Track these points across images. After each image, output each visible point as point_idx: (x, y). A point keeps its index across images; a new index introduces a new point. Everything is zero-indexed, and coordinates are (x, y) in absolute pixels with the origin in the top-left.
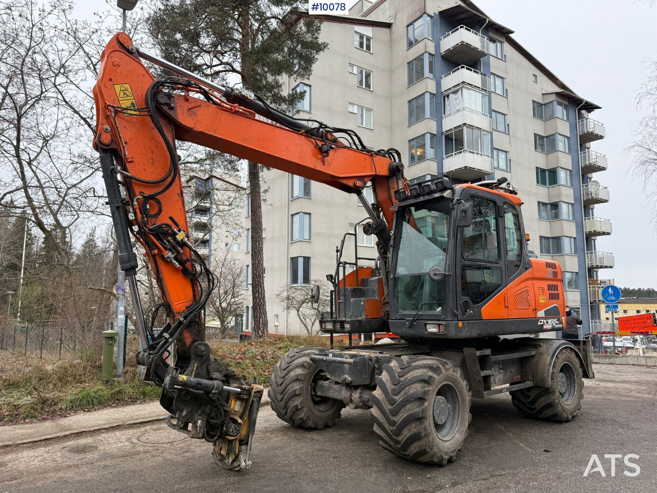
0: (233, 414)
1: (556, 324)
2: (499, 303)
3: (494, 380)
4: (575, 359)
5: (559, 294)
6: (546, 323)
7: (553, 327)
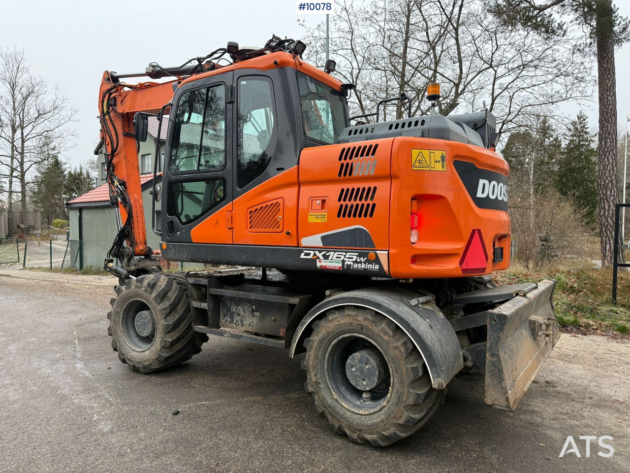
1: (356, 262)
2: (217, 223)
3: (242, 321)
4: (386, 338)
5: (374, 205)
6: (321, 257)
7: (345, 267)
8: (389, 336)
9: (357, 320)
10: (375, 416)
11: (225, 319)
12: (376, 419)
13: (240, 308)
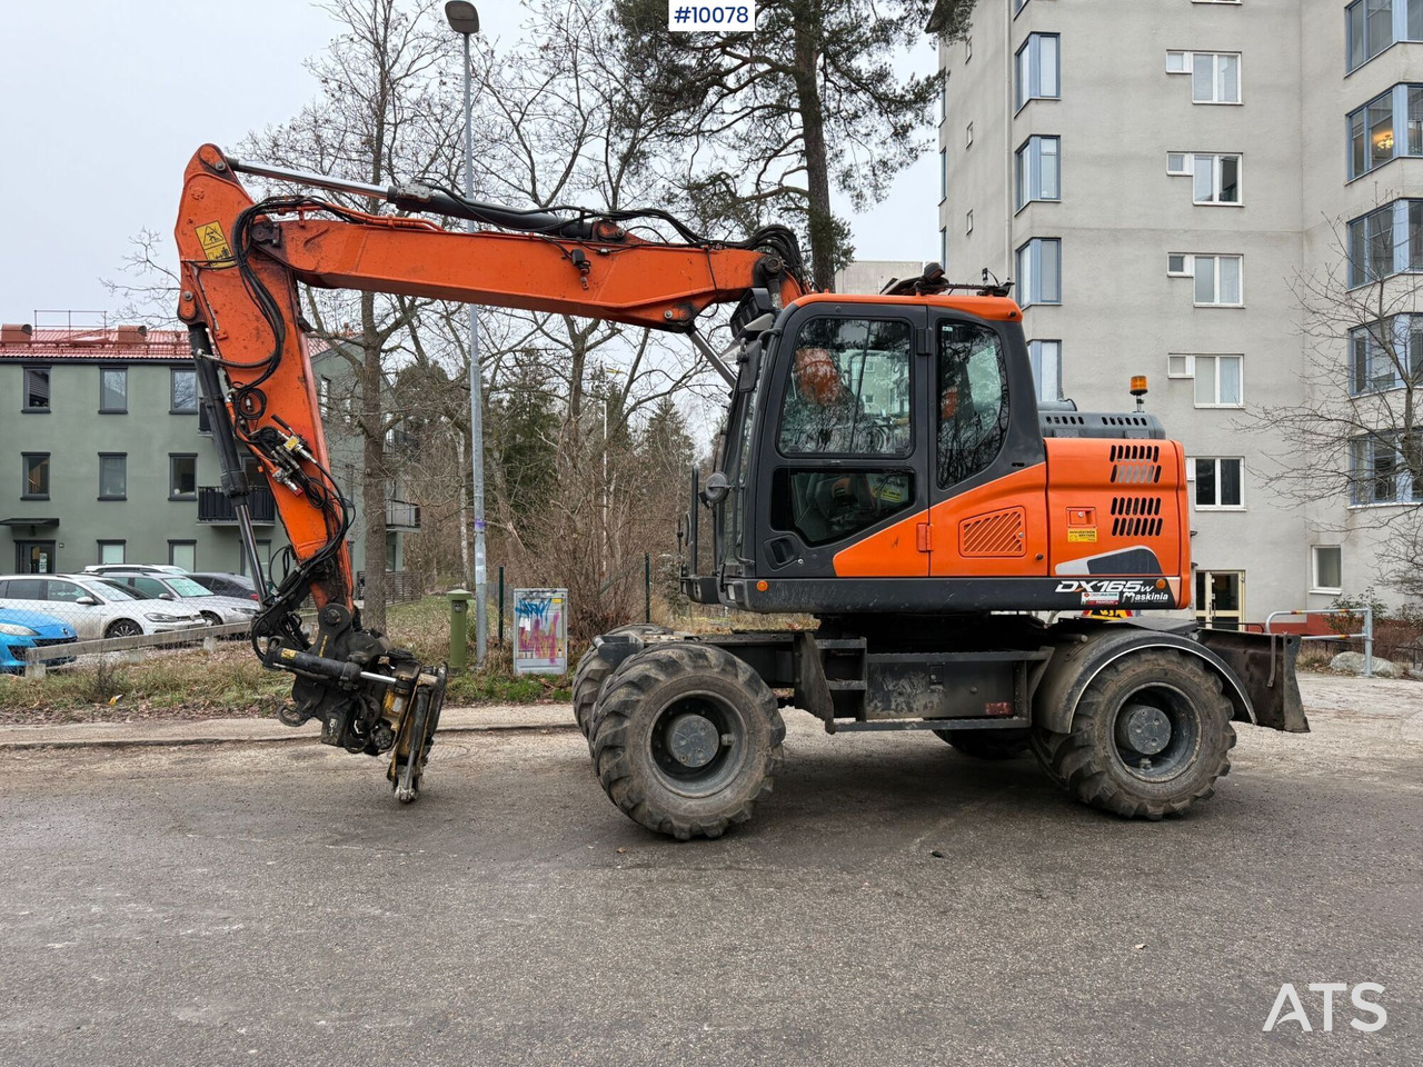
0: (391, 716)
1: (1139, 593)
2: (896, 543)
3: (908, 704)
4: (1196, 680)
5: (1160, 521)
6: (1089, 589)
7: (1124, 599)
8: (1200, 677)
9: (1159, 665)
10: (1183, 778)
11: (872, 705)
12: (1184, 781)
13: (903, 682)
